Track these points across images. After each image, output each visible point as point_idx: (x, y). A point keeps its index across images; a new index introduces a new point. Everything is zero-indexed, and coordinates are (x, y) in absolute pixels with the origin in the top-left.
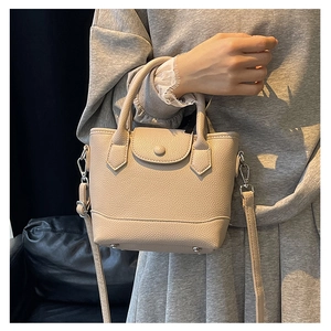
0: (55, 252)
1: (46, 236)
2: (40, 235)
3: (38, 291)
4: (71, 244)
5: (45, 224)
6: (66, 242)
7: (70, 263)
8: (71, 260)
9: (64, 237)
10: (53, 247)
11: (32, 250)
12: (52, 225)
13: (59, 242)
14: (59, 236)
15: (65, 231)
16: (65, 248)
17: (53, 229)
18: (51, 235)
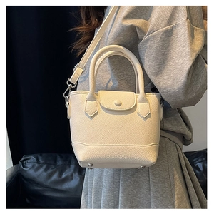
0: (39, 176)
1: (33, 166)
2: (29, 166)
3: (27, 200)
4: (49, 172)
5: (33, 159)
6: (46, 170)
7: (48, 183)
8: (49, 181)
9: (44, 167)
10: (38, 173)
11: (24, 174)
12: (37, 159)
13: (41, 170)
14: (41, 166)
15: (45, 163)
16: (45, 174)
17: (38, 162)
18: (37, 165)
